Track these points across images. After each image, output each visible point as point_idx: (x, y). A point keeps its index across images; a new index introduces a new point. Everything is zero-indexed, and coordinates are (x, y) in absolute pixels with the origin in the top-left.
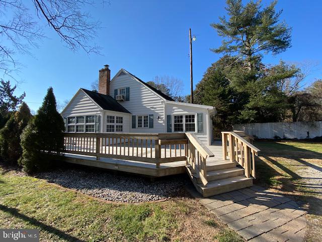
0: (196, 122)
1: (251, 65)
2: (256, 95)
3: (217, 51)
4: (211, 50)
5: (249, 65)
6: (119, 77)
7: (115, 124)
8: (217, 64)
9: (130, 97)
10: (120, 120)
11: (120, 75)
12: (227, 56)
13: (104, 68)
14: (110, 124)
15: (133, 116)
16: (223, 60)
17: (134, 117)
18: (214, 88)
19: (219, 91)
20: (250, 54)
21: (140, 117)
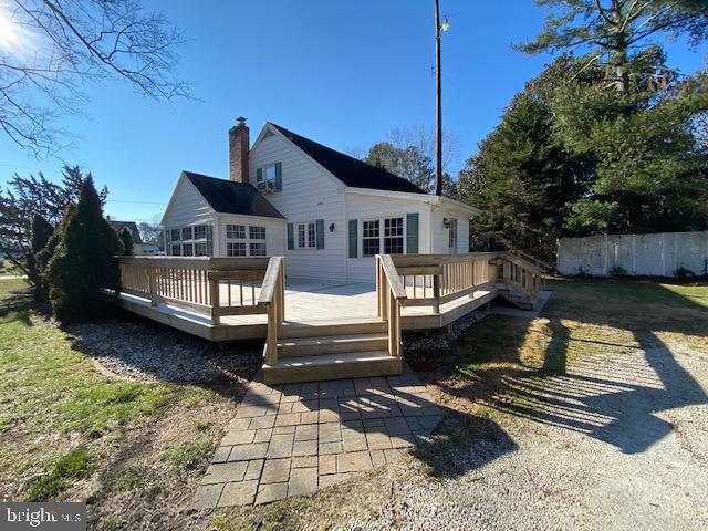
0: (404, 236)
1: (625, 75)
2: (615, 160)
3: (532, 49)
4: (515, 48)
5: (620, 74)
6: (265, 142)
7: (247, 241)
8: (540, 83)
9: (284, 182)
10: (258, 232)
11: (264, 138)
12: (564, 59)
13: (237, 123)
14: (234, 241)
15: (288, 225)
16: (553, 70)
17: (290, 227)
18: (513, 148)
19: (520, 155)
20: (622, 45)
21: (301, 227)
